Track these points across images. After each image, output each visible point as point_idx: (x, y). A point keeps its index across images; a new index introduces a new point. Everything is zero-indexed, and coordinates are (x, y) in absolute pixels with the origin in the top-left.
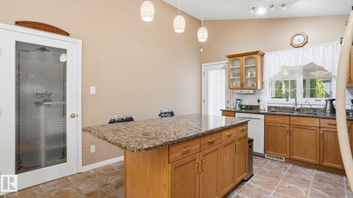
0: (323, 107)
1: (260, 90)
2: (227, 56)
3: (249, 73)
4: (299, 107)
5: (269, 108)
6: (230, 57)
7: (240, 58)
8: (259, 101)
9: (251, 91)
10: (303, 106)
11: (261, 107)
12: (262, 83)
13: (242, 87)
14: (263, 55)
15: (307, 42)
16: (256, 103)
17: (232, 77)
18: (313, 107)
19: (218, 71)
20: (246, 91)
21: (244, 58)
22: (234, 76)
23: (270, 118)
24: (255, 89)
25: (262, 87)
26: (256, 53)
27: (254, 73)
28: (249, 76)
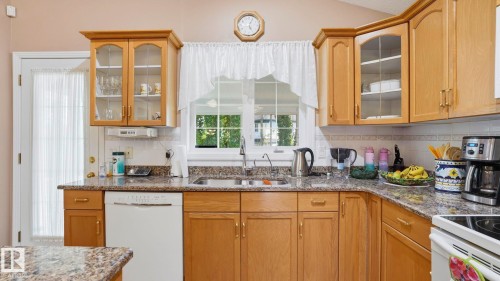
0: (289, 164)
1: (171, 129)
2: (87, 35)
3: (145, 87)
4: (250, 165)
5: (192, 170)
6: (95, 37)
7: (123, 44)
8: (168, 156)
9: (150, 132)
10: (258, 164)
11: (175, 171)
12: (177, 113)
13: (127, 121)
14: (178, 48)
15: (262, 34)
16: (161, 162)
17: (99, 94)
18: (274, 164)
19: (64, 76)
20: (137, 132)
21: (133, 44)
22: (106, 91)
23: (196, 202)
24: (158, 124)
25: (177, 123)
26: (164, 35)
27: (158, 86)
28: (145, 94)
